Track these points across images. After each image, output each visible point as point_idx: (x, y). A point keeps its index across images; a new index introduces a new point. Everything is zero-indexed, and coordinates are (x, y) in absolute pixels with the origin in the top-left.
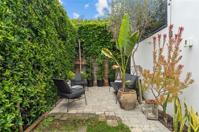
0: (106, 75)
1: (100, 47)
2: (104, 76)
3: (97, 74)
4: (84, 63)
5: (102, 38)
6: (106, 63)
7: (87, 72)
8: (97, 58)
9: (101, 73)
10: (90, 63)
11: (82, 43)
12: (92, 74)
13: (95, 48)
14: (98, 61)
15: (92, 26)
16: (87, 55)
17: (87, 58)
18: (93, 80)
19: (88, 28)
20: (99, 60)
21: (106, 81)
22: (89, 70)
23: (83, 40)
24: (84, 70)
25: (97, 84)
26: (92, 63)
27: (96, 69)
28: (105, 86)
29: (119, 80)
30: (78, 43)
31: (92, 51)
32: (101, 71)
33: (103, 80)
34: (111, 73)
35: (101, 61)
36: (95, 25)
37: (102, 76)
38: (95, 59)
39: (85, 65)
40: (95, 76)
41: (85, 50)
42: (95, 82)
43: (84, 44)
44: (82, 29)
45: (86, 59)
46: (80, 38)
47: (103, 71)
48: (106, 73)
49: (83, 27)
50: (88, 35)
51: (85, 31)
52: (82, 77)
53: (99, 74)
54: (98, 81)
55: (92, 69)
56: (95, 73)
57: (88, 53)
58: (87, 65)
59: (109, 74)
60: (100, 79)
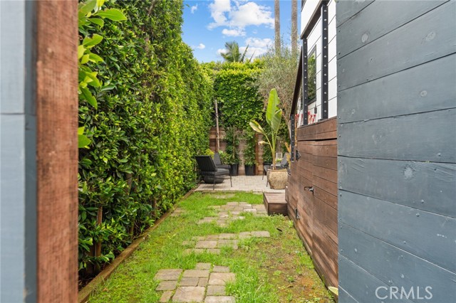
0: (260, 158)
1: (249, 110)
2: (258, 160)
3: (245, 156)
4: (222, 137)
6: (260, 137)
7: (229, 152)
8: (245, 128)
9: (251, 153)
10: (232, 138)
11: (221, 105)
12: (236, 155)
13: (241, 112)
14: (246, 134)
15: (237, 77)
16: (227, 123)
17: (228, 128)
18: (238, 166)
19: (229, 80)
20: (247, 132)
21: (260, 167)
22: (232, 148)
23: (222, 101)
24: (224, 148)
25: (244, 172)
26: (236, 136)
27: (243, 147)
28: (258, 175)
30: (213, 104)
31: (236, 117)
32: (251, 149)
33: (254, 165)
34: (267, 154)
35: (250, 134)
36: (241, 76)
37: (252, 159)
38: (241, 130)
39: (224, 141)
40: (242, 159)
41: (224, 116)
42: (242, 168)
43: (224, 107)
44: (219, 82)
45: (226, 130)
46: (216, 96)
47: (255, 152)
48: (260, 154)
49: (221, 78)
50: (230, 92)
51: (224, 85)
52: (221, 159)
53: (249, 155)
54: (246, 167)
55: (237, 146)
56: (241, 153)
57: (230, 120)
58: (227, 141)
60: (250, 163)
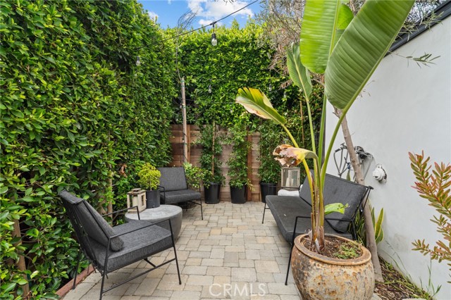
0: (255, 173)
2: (249, 176)
3: (230, 171)
4: (196, 141)
5: (244, 72)
6: (255, 140)
7: (205, 165)
8: (231, 126)
9: (241, 167)
10: (211, 141)
11: (190, 88)
12: (217, 171)
13: (224, 99)
14: (233, 136)
16: (202, 119)
17: (205, 126)
18: (219, 186)
19: (205, 48)
20: (235, 133)
21: (255, 189)
22: (210, 158)
23: (194, 81)
24: (198, 158)
25: (230, 196)
26: (217, 140)
27: (228, 156)
28: (251, 200)
29: (291, 189)
30: (178, 86)
31: (217, 108)
32: (240, 161)
33: (246, 187)
34: (267, 167)
35: (239, 136)
36: (225, 39)
37: (242, 176)
38: (225, 129)
39: (199, 146)
40: (226, 175)
41: (198, 106)
42: (226, 190)
43: (197, 90)
44: (190, 51)
45: (202, 130)
46: (185, 74)
47: (246, 163)
48: (255, 167)
49: (193, 45)
50: (207, 67)
51: (198, 55)
53: (237, 169)
54: (233, 189)
55: (218, 156)
56: (224, 165)
57: (207, 113)
58: (203, 147)
59: (263, 170)
60: (239, 184)
